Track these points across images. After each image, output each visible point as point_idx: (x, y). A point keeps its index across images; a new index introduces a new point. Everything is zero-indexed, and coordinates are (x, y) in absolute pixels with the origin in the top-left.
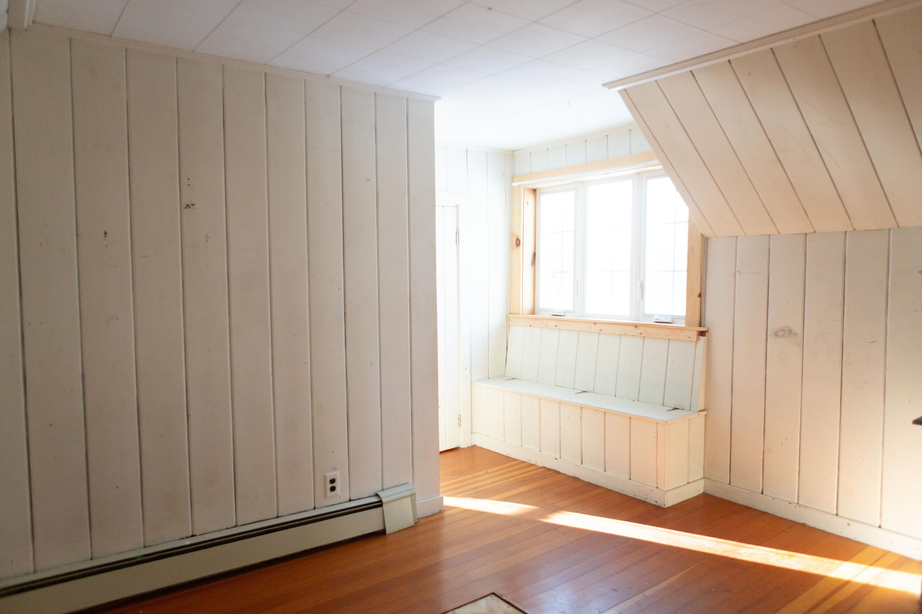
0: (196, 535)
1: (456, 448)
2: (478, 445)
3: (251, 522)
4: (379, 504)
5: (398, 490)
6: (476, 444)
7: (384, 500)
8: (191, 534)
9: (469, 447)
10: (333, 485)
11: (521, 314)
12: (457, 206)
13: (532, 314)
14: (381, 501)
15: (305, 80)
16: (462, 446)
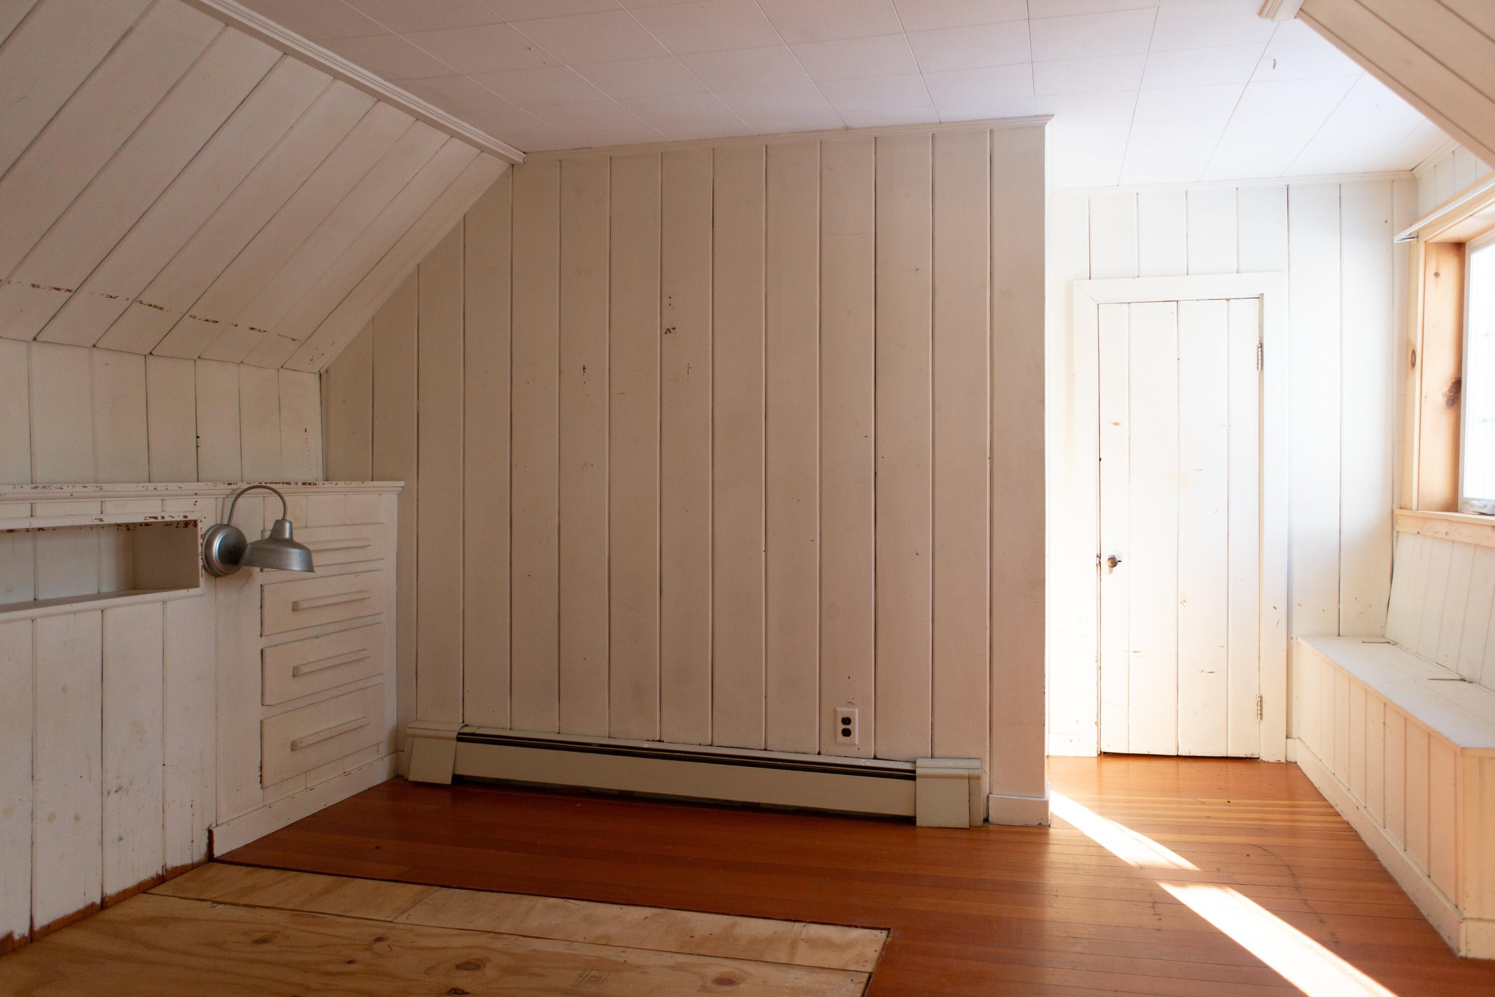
0: (663, 742)
1: (1251, 758)
2: (1298, 763)
3: (731, 745)
4: (910, 775)
5: (950, 763)
6: (1297, 761)
7: (918, 771)
8: (658, 739)
9: (1279, 763)
10: (847, 727)
11: (1414, 506)
12: (1260, 297)
13: (1448, 509)
14: (914, 772)
15: (821, 142)
16: (1264, 758)
